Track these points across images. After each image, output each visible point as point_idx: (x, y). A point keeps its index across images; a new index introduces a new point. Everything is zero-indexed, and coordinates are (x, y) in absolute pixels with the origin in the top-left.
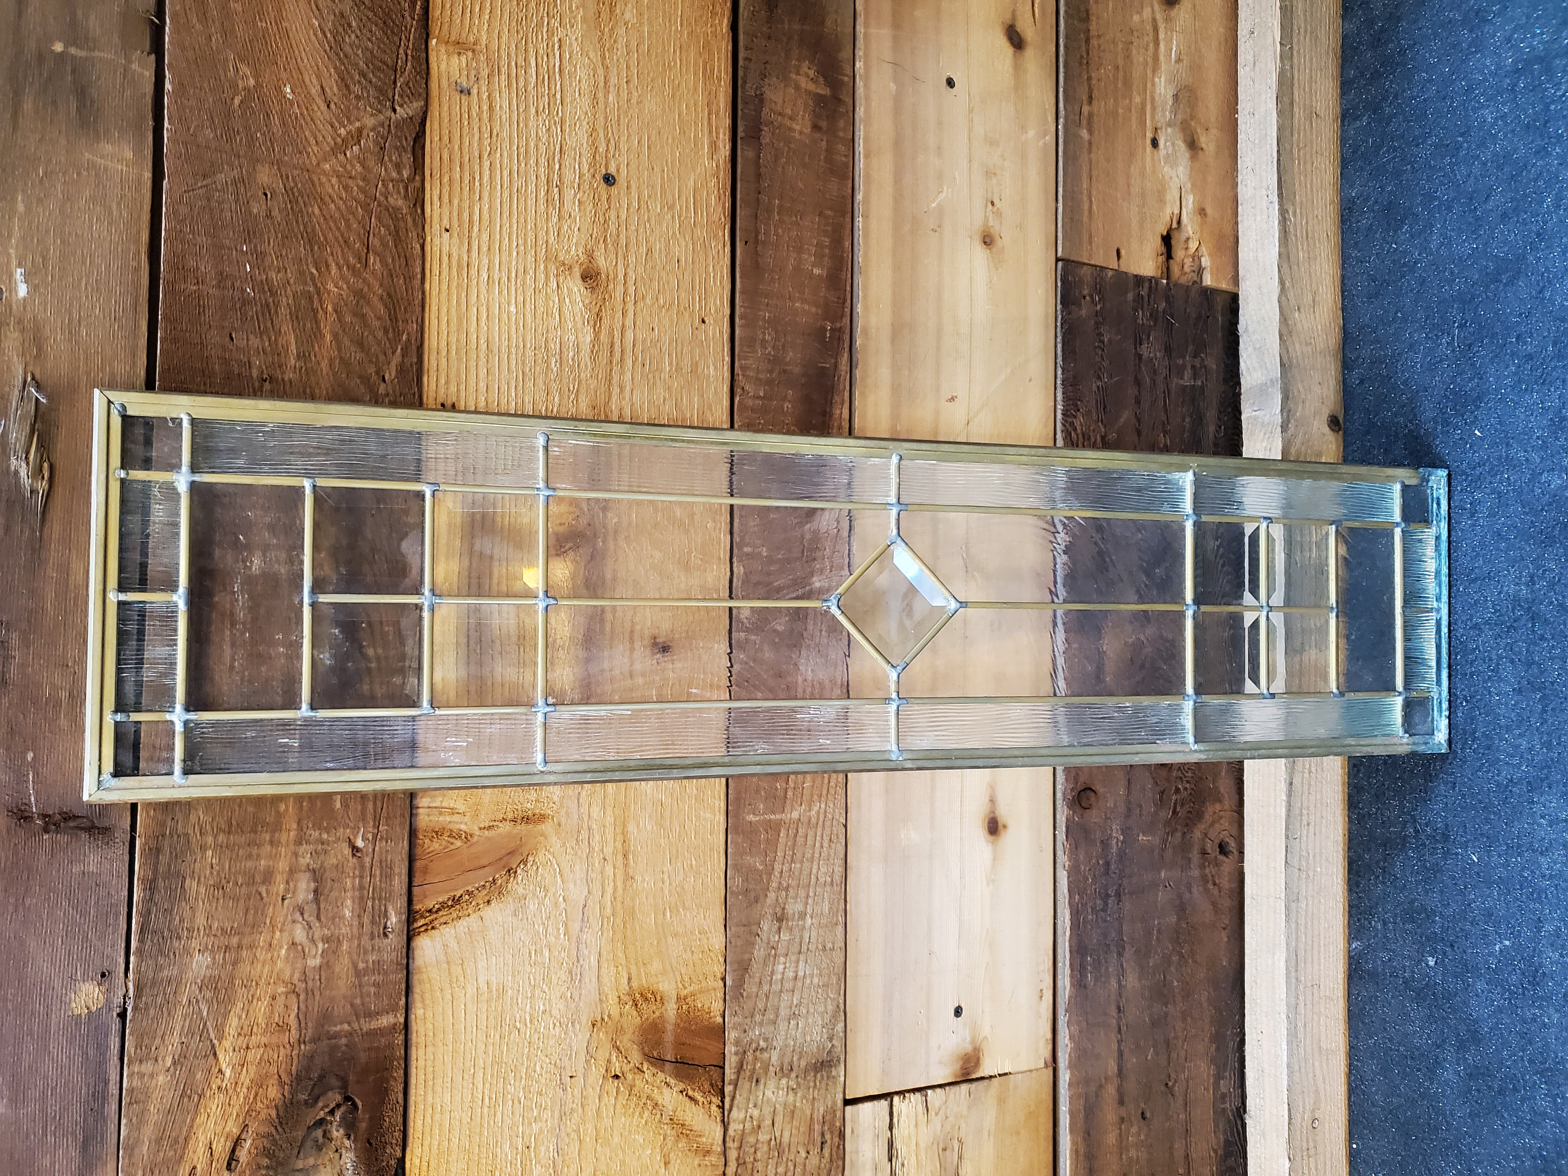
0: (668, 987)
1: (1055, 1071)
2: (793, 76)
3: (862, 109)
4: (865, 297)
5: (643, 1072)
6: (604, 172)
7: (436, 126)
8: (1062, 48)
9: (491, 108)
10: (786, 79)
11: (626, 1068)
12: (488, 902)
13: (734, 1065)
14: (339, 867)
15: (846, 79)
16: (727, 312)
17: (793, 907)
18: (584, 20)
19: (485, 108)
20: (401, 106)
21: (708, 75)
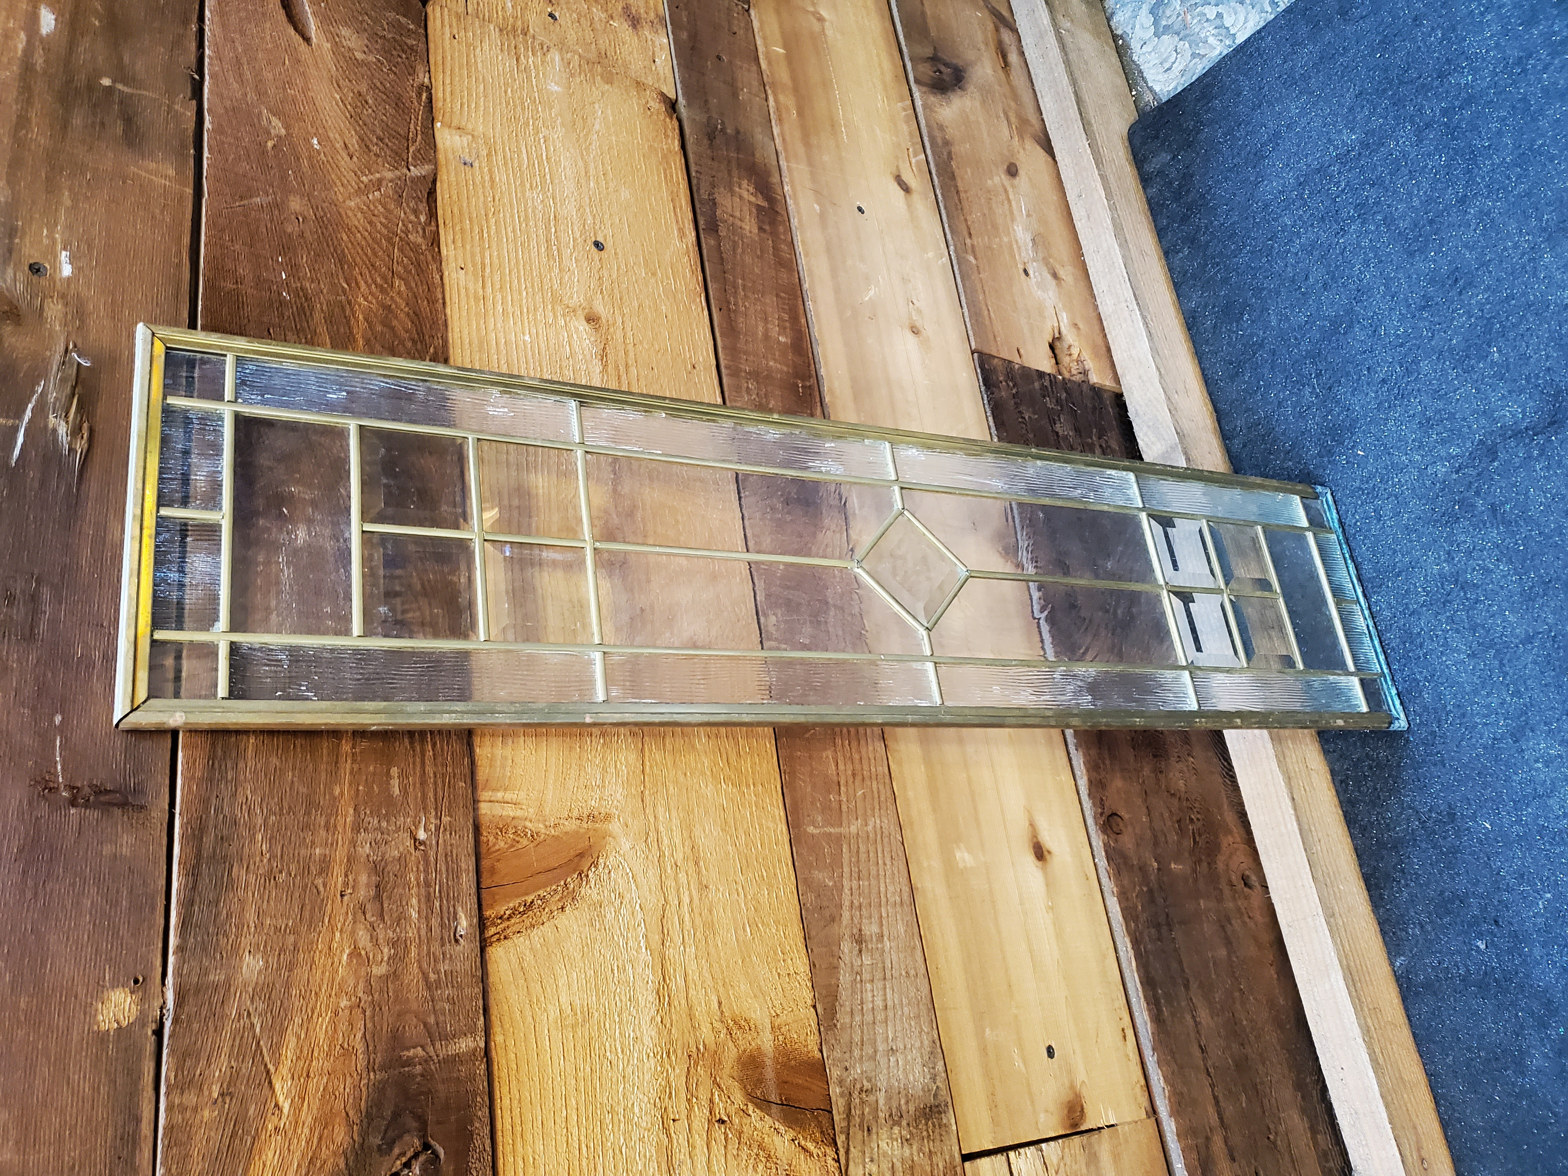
0: (759, 1014)
1: (1158, 1123)
2: (737, 189)
3: (796, 220)
4: (825, 363)
5: (749, 1115)
6: (593, 239)
7: (446, 186)
8: (940, 196)
9: (492, 180)
10: (732, 191)
11: (732, 1110)
12: (562, 908)
13: (841, 1109)
14: (402, 860)
15: (779, 197)
16: (714, 362)
17: (871, 929)
18: (562, 124)
19: (487, 178)
20: (415, 166)
21: (668, 179)
